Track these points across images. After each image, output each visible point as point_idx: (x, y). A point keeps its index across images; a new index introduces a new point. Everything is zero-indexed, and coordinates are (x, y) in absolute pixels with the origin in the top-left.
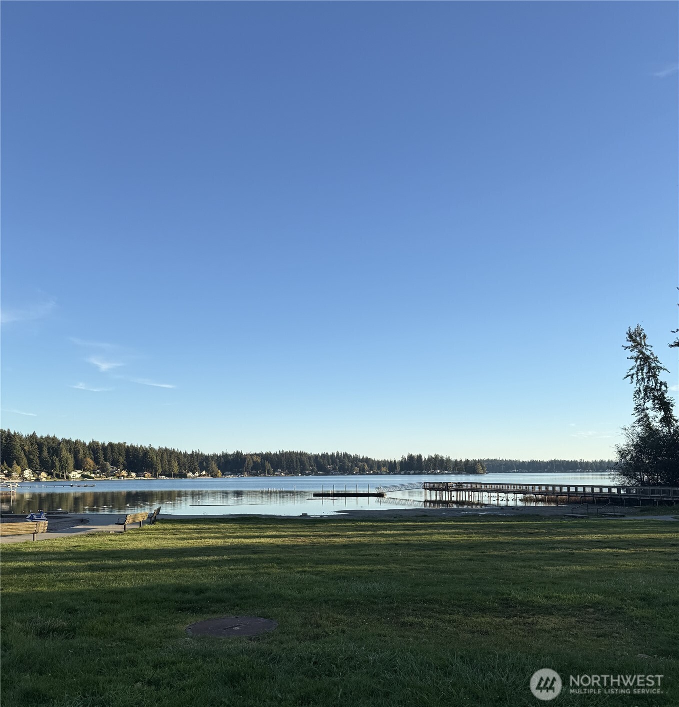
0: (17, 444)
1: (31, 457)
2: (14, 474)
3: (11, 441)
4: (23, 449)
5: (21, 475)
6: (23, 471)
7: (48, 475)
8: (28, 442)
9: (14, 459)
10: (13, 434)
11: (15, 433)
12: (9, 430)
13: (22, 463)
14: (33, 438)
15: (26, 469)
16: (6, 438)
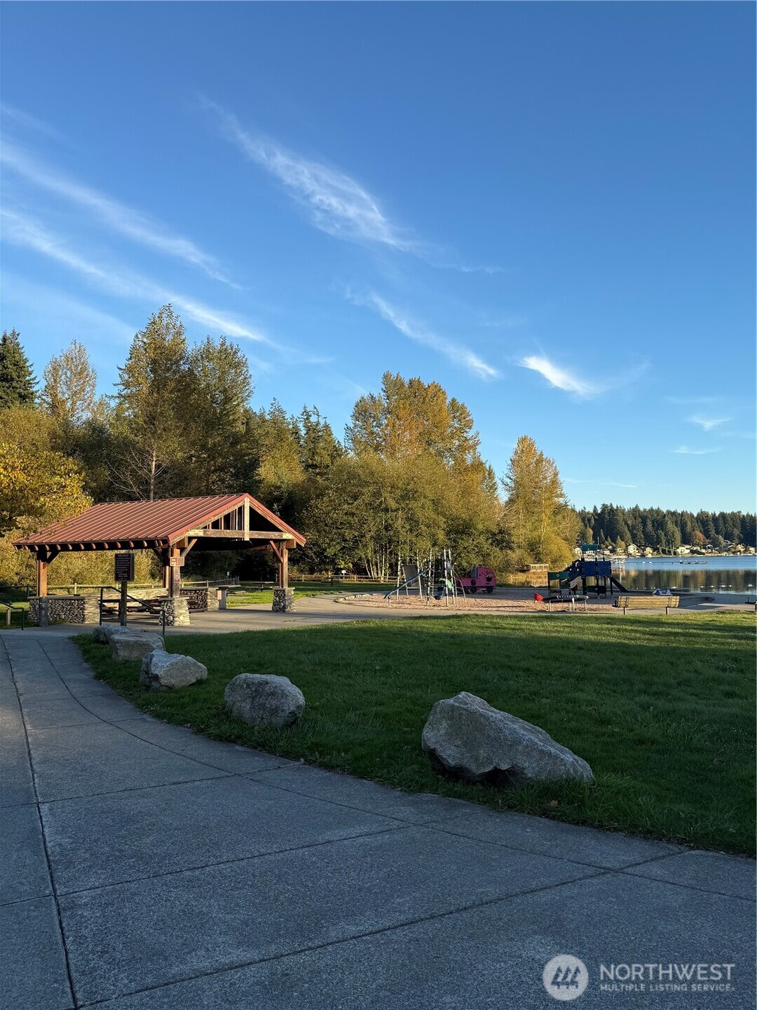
0: (620, 518)
1: (635, 532)
2: (619, 550)
3: (614, 515)
4: (626, 523)
5: (626, 550)
6: (627, 546)
7: (654, 551)
8: (631, 515)
9: (618, 534)
10: (615, 508)
11: (617, 507)
12: (611, 504)
13: (626, 538)
14: (635, 511)
15: (630, 545)
16: (609, 513)
